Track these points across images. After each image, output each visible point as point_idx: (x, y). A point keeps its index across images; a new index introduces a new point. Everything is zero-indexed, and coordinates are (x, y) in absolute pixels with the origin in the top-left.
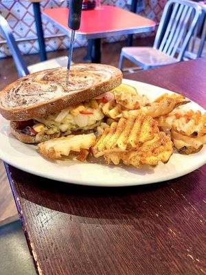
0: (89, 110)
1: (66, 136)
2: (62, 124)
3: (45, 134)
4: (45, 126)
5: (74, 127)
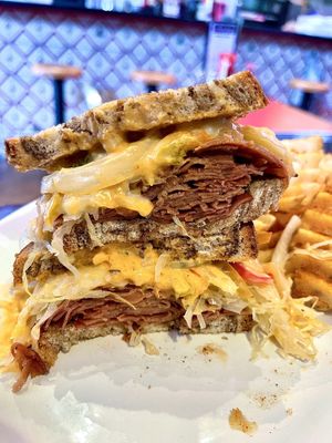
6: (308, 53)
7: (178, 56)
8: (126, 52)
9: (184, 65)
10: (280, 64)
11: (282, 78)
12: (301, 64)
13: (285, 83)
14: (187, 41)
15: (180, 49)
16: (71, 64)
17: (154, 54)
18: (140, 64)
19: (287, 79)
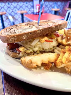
0: (50, 40)
1: (37, 54)
2: (35, 47)
3: (25, 53)
4: (25, 48)
5: (41, 49)
6: (54, 3)
7: (27, 7)
8: (15, 7)
9: (28, 8)
10: (49, 6)
11: (49, 9)
12: (53, 5)
13: (50, 10)
14: (28, 3)
15: (27, 5)
16: (3, 11)
17: (21, 7)
18: (18, 10)
19: (51, 9)
